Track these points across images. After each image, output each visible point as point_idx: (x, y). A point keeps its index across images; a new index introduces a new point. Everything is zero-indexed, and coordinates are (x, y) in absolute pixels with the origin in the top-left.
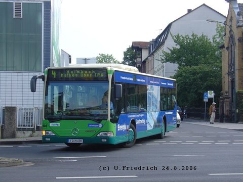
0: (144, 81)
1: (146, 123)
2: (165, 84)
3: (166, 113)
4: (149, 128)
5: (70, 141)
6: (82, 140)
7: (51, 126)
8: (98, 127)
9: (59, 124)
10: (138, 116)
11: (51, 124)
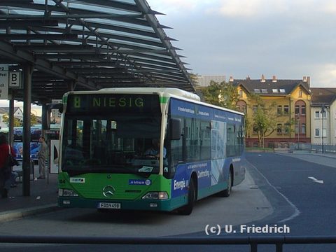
0: (207, 114)
1: (210, 176)
2: (233, 119)
3: (233, 160)
4: (213, 183)
5: (102, 206)
6: (120, 204)
7: (71, 181)
8: (145, 184)
9: (84, 179)
10: (200, 166)
11: (72, 180)
